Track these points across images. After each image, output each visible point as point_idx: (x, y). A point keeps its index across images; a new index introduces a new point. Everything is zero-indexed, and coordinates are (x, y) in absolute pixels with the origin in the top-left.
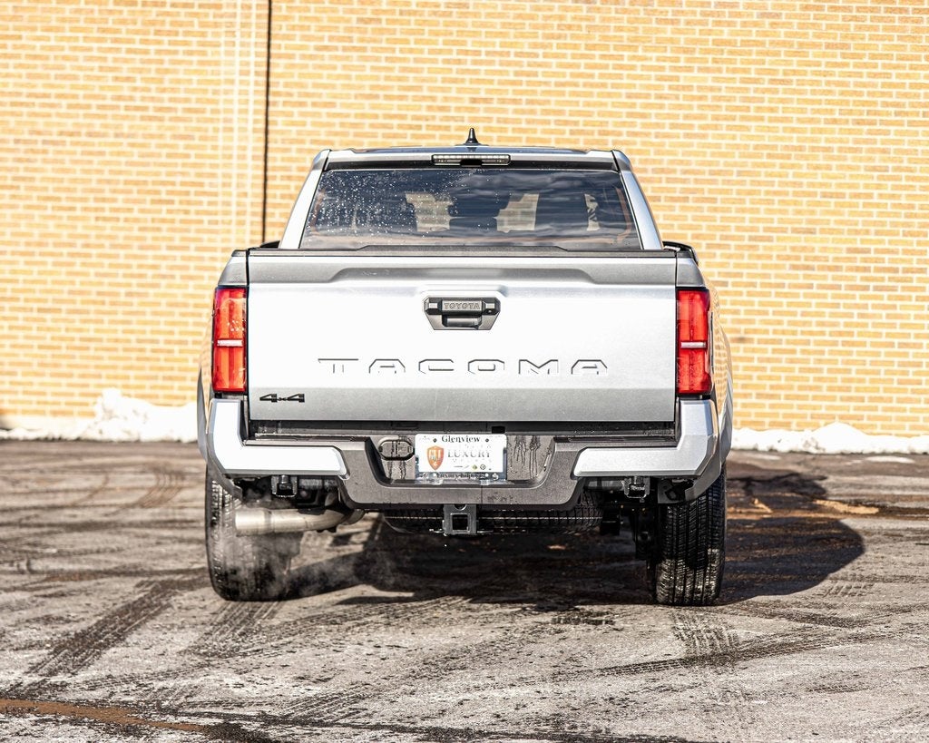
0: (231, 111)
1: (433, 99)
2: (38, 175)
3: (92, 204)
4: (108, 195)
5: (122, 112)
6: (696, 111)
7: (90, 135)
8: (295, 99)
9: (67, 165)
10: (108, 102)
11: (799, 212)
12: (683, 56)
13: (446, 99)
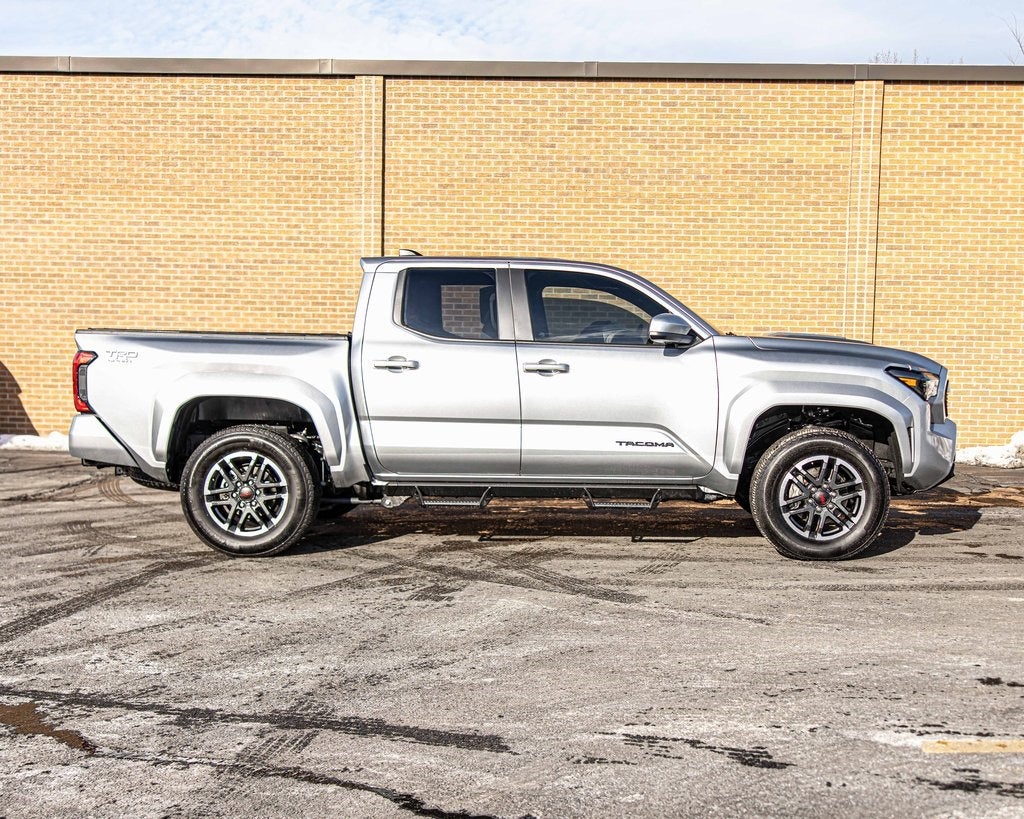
0: (360, 245)
1: (488, 235)
2: (241, 288)
3: (275, 306)
4: (285, 300)
5: (293, 247)
6: (655, 241)
7: (273, 262)
8: (400, 237)
9: (260, 281)
10: (284, 241)
11: (722, 305)
12: (647, 205)
13: (496, 235)
